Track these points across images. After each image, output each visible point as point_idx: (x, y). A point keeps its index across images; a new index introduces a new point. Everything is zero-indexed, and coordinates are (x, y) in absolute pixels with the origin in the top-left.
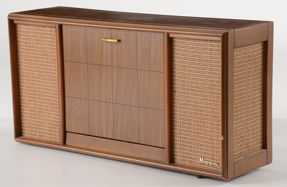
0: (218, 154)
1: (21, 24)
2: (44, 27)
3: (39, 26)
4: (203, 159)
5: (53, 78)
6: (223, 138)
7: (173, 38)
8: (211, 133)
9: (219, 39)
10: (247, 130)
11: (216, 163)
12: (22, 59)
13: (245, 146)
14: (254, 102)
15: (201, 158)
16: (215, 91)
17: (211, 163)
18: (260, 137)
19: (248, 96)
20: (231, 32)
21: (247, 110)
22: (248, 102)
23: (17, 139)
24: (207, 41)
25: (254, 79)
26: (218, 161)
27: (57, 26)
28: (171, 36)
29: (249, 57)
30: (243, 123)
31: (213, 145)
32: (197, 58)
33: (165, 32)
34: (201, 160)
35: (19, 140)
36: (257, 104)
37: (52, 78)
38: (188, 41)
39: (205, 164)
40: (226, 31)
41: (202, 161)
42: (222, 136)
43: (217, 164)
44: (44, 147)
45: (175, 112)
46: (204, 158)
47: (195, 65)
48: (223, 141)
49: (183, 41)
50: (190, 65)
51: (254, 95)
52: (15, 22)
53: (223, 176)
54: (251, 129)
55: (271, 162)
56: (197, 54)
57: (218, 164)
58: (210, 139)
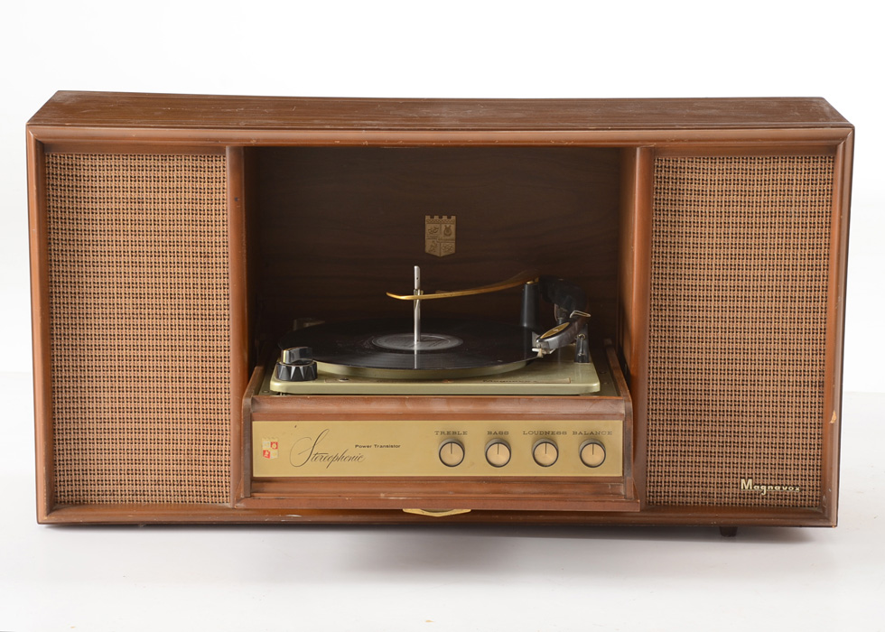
0: (800, 461)
4: (750, 481)
6: (835, 418)
8: (779, 409)
11: (794, 486)
15: (743, 480)
17: (778, 488)
26: (800, 481)
31: (785, 440)
34: (747, 485)
39: (755, 495)
41: (747, 488)
42: (834, 413)
43: (798, 489)
46: (752, 479)
57: (801, 490)
58: (775, 425)
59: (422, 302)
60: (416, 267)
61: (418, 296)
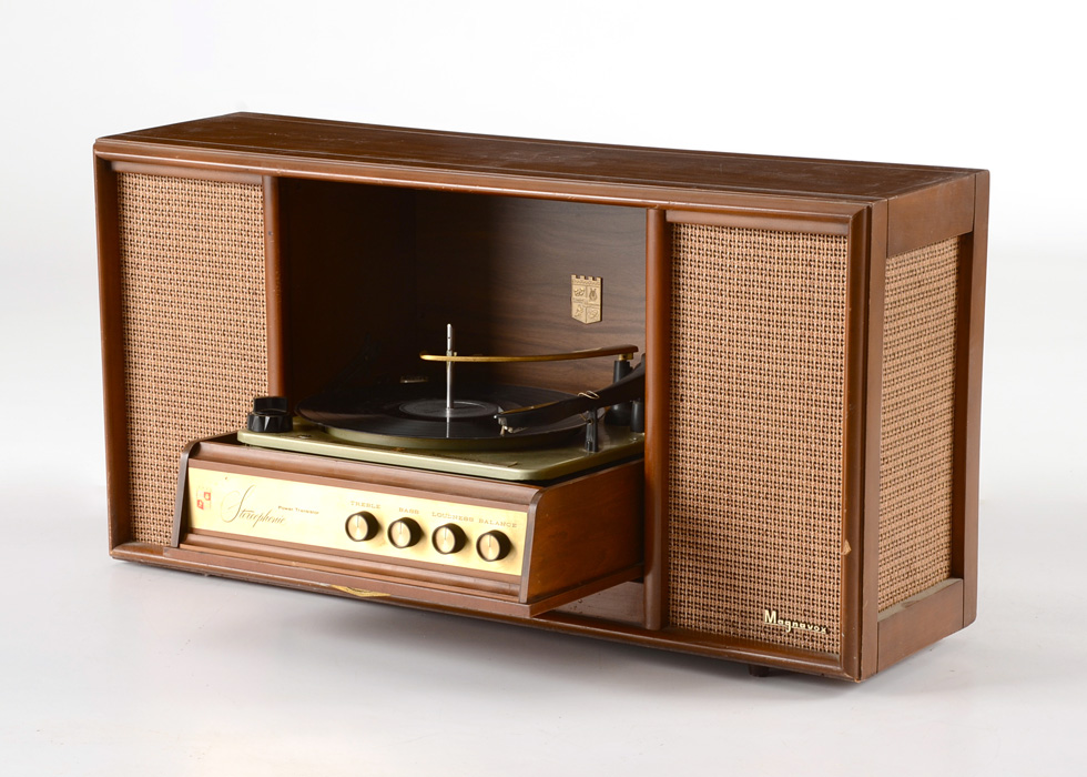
0: (827, 597)
1: (136, 174)
2: (220, 183)
3: (203, 181)
4: (774, 613)
5: (249, 352)
6: (847, 549)
7: (678, 225)
8: (804, 532)
9: (845, 229)
10: (910, 519)
11: (820, 627)
12: (137, 288)
13: (904, 571)
14: (930, 430)
15: (767, 612)
16: (822, 397)
17: (803, 626)
18: (945, 540)
19: (915, 412)
20: (878, 206)
21: (911, 457)
22: (915, 430)
23: (117, 551)
24: (797, 236)
25: (931, 356)
26: (827, 622)
27: (268, 180)
28: (671, 217)
29: (920, 284)
30: (901, 498)
31: (812, 570)
32: (759, 289)
33: (652, 206)
34: (770, 618)
35: (128, 555)
36: (938, 434)
37: (243, 352)
38: (729, 236)
39: (780, 631)
40: (863, 205)
41: (770, 621)
42: (847, 542)
43: (824, 630)
44: (211, 576)
45: (680, 464)
46: (777, 611)
47: (751, 314)
48: (849, 558)
49: (713, 234)
50: (735, 312)
51: (930, 406)
52: (119, 167)
53: (848, 669)
54: (920, 514)
55: (972, 620)
56: (760, 277)
57: (828, 632)
58: (800, 550)
59: (455, 365)
60: (449, 326)
61: (450, 358)
